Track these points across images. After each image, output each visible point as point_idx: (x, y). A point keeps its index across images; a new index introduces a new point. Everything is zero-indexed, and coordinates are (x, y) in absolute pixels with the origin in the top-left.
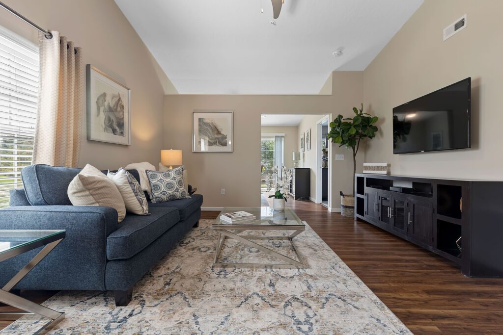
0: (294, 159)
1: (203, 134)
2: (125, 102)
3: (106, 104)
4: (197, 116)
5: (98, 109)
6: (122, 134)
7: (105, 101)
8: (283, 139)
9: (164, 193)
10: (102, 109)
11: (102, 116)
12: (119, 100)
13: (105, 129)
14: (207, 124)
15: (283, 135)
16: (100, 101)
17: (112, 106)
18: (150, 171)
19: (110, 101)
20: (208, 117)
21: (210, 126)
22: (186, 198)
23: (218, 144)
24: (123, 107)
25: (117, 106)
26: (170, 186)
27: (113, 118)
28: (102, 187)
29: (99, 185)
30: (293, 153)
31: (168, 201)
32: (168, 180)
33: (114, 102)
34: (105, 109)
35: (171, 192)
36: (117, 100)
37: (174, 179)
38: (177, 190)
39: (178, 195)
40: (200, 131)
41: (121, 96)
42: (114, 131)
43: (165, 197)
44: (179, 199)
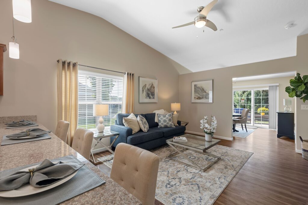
0: (284, 105)
1: (197, 93)
2: (155, 85)
3: (146, 88)
4: (193, 84)
5: (143, 91)
6: (154, 98)
7: (146, 87)
8: (278, 87)
9: (162, 124)
10: (144, 91)
11: (145, 93)
12: (152, 85)
13: (146, 98)
14: (199, 88)
15: (278, 84)
16: (144, 88)
17: (149, 88)
18: (159, 114)
19: (148, 87)
20: (199, 84)
21: (200, 88)
22: (172, 127)
23: (204, 98)
24: (154, 87)
25: (151, 88)
26: (165, 121)
27: (149, 93)
28: (130, 122)
29: (129, 121)
30: (284, 100)
31: (164, 128)
32: (165, 118)
33: (150, 87)
34: (146, 90)
35: (165, 124)
36: (151, 85)
37: (167, 118)
38: (168, 123)
39: (168, 125)
40: (195, 91)
41: (153, 83)
42: (150, 98)
43: (163, 126)
44: (169, 127)
